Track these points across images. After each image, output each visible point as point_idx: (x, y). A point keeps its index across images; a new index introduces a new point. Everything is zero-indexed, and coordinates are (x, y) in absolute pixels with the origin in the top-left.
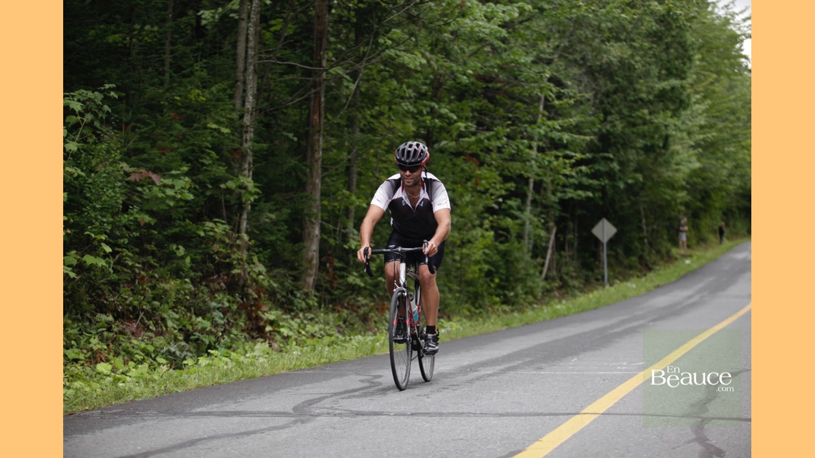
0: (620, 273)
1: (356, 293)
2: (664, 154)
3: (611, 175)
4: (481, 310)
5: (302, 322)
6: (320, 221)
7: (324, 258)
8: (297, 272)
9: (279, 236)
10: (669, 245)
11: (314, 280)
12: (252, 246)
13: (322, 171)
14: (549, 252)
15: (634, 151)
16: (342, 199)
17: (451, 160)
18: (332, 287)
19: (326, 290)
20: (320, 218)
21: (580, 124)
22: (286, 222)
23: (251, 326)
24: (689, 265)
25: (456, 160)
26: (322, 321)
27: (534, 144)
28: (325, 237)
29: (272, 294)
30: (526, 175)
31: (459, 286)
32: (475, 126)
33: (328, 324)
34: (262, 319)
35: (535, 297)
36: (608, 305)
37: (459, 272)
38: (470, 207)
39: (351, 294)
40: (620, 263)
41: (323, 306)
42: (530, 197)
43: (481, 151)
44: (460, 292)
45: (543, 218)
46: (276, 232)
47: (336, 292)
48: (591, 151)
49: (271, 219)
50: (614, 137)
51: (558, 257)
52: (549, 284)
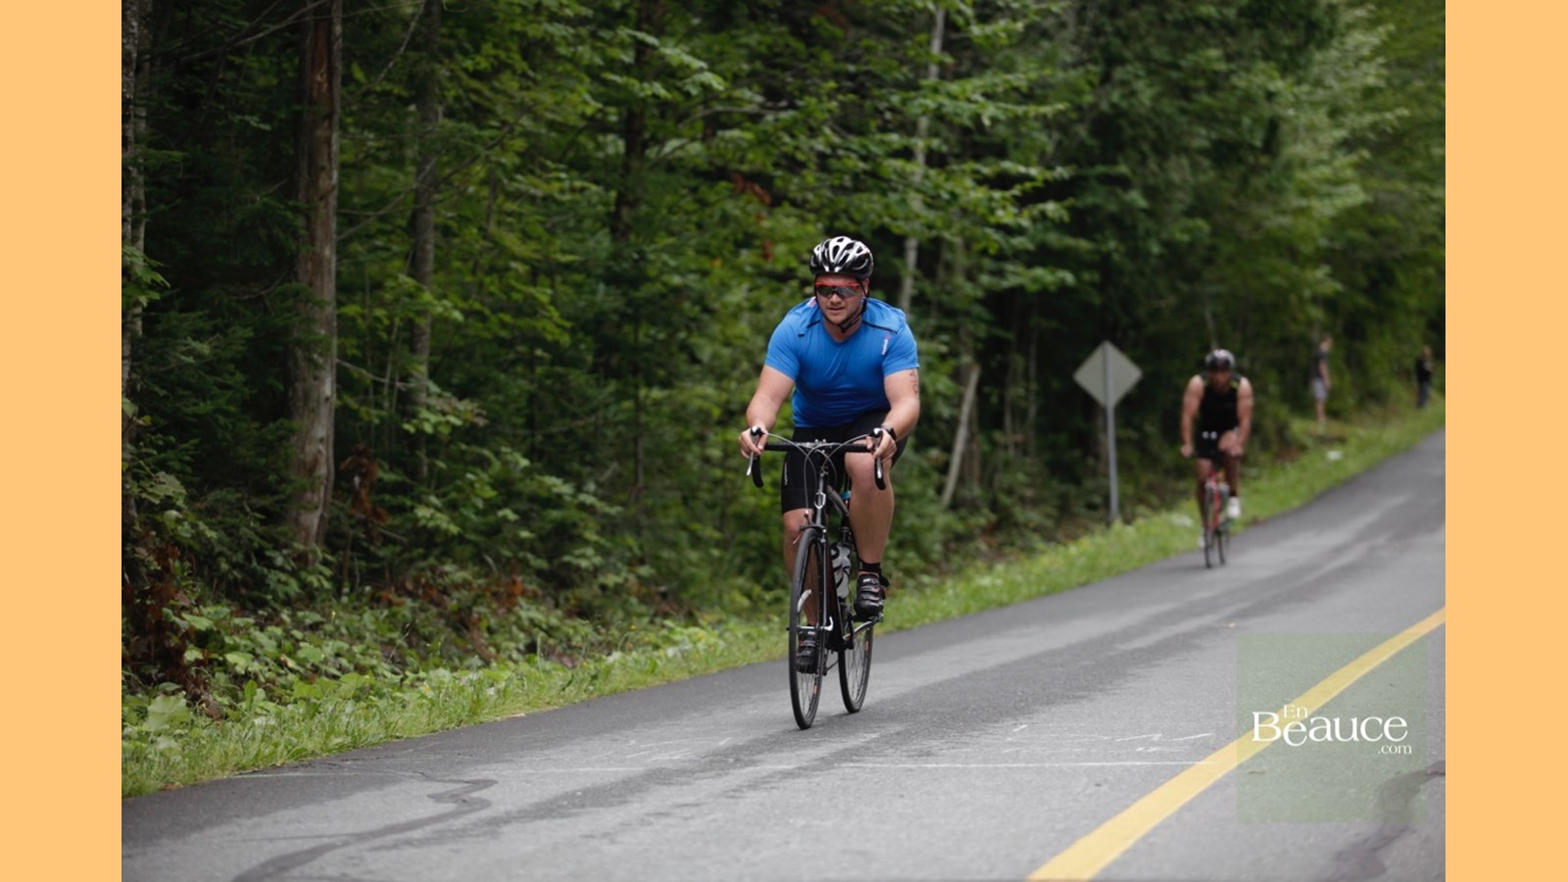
0: (1151, 488)
1: (437, 552)
2: (1268, 169)
3: (1122, 224)
4: (779, 592)
5: (288, 635)
6: (337, 361)
7: (349, 459)
8: (276, 498)
9: (221, 401)
10: (1283, 411)
11: (322, 517)
12: (145, 428)
13: (340, 224)
14: (962, 434)
15: (1185, 161)
16: (397, 300)
17: (694, 190)
18: (371, 540)
19: (356, 545)
20: (335, 351)
21: (1038, 92)
22: (241, 363)
23: (144, 649)
24: (1336, 463)
25: (704, 189)
26: (344, 630)
27: (919, 144)
28: (352, 402)
29: (203, 561)
30: (899, 227)
31: (719, 529)
32: (759, 99)
33: (361, 638)
34: (174, 628)
35: (924, 555)
36: (1120, 574)
37: (719, 492)
38: (746, 315)
39: (425, 557)
40: (1150, 460)
41: (346, 590)
42: (908, 288)
43: (776, 165)
44: (721, 544)
45: (946, 343)
46: (216, 390)
47: (382, 553)
48: (1065, 163)
49: (199, 356)
50: (1133, 124)
51: (986, 447)
52: (962, 519)
